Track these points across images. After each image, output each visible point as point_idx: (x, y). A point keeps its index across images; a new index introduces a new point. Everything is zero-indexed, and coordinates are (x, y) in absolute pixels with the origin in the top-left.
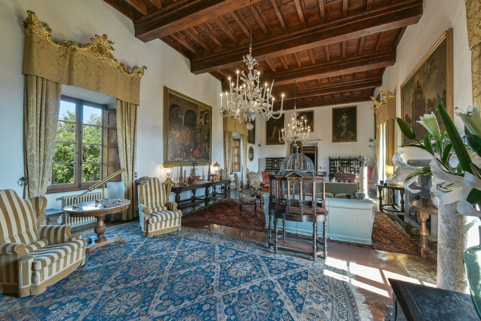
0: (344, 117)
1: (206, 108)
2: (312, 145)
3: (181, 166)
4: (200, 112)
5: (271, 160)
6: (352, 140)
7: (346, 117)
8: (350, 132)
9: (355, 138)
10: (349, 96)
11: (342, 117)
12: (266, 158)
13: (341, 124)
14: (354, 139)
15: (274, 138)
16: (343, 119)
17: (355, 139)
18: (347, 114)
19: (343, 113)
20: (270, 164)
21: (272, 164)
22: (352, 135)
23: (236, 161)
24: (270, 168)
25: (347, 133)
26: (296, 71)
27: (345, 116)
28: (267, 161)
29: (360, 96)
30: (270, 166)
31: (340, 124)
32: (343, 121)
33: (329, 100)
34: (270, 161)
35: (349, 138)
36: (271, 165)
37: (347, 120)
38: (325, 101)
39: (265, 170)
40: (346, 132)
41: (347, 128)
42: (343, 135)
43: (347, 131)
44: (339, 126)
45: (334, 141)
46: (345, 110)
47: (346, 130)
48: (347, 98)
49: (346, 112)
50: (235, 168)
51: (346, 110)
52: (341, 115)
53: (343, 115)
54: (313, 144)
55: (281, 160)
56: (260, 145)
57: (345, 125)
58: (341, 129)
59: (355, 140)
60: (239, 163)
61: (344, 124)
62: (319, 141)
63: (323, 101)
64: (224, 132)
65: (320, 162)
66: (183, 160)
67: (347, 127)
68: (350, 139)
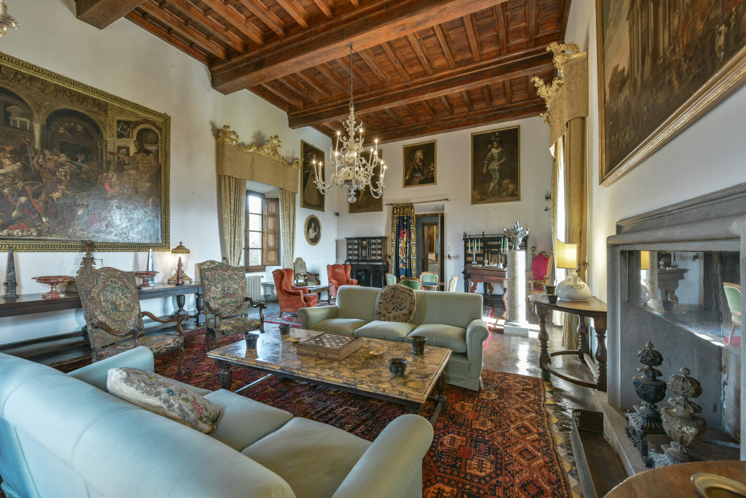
0: (494, 151)
1: (144, 115)
2: (433, 210)
3: (11, 251)
4: (119, 122)
5: (356, 241)
6: (509, 198)
7: (499, 150)
8: (506, 182)
9: (515, 193)
10: (503, 105)
11: (490, 150)
12: (348, 239)
13: (488, 165)
14: (515, 195)
15: (362, 199)
16: (492, 155)
17: (517, 195)
18: (501, 144)
19: (494, 141)
20: (355, 250)
21: (357, 249)
22: (511, 187)
23: (271, 243)
24: (356, 258)
25: (500, 184)
26: (348, 20)
27: (497, 148)
28: (348, 244)
29: (525, 104)
30: (355, 255)
31: (486, 165)
32: (492, 159)
33: (465, 117)
34: (355, 244)
35: (504, 194)
36: (356, 252)
37: (501, 155)
38: (457, 120)
39: (346, 262)
40: (499, 181)
41: (500, 173)
42: (493, 188)
43: (501, 179)
44: (484, 170)
45: (474, 201)
46: (496, 137)
47: (498, 177)
48: (499, 109)
49: (497, 141)
50: (269, 259)
51: (498, 137)
52: (489, 146)
53: (493, 147)
54: (437, 209)
55: (374, 241)
56: (337, 214)
57: (497, 168)
58: (489, 177)
59: (515, 198)
60: (277, 249)
61: (494, 166)
62: (446, 201)
63: (452, 119)
64: (220, 177)
65: (448, 245)
66: (39, 235)
67: (501, 171)
68: (507, 196)
